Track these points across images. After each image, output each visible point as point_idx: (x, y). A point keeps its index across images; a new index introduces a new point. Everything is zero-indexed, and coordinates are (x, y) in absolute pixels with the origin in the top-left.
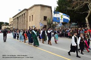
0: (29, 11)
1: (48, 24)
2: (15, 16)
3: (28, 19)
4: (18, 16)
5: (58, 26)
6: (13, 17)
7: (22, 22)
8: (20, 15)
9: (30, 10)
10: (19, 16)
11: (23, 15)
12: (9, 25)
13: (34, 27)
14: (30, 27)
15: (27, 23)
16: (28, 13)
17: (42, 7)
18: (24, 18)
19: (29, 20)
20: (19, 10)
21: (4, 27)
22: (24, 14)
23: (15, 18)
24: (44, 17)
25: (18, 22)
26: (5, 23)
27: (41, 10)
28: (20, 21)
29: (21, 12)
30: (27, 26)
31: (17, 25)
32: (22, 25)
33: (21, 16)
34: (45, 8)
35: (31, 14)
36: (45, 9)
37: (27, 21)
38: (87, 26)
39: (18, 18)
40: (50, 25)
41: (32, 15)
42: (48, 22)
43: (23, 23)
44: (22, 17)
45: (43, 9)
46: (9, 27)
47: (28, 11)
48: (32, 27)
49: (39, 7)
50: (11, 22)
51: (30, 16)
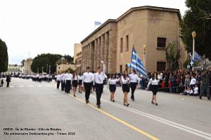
0: (119, 24)
1: (167, 58)
2: (86, 39)
3: (116, 47)
4: (93, 39)
6: (82, 43)
7: (104, 54)
8: (99, 35)
9: (122, 21)
10: (97, 39)
11: (106, 35)
12: (74, 62)
14: (121, 66)
15: (116, 56)
16: (116, 30)
17: (152, 13)
18: (108, 44)
19: (119, 49)
20: (97, 23)
21: (61, 66)
22: (108, 33)
23: (86, 43)
24: (158, 38)
25: (93, 55)
26: (65, 57)
27: (150, 20)
28: (98, 52)
30: (116, 65)
31: (90, 61)
33: (100, 37)
34: (162, 14)
35: (124, 32)
36: (161, 18)
37: (115, 52)
39: (93, 43)
40: (174, 60)
41: (127, 36)
42: (167, 54)
43: (105, 56)
44: (102, 40)
45: (155, 18)
46: (73, 67)
47: (116, 26)
48: (126, 66)
49: (146, 13)
50: (78, 55)
51: (122, 39)
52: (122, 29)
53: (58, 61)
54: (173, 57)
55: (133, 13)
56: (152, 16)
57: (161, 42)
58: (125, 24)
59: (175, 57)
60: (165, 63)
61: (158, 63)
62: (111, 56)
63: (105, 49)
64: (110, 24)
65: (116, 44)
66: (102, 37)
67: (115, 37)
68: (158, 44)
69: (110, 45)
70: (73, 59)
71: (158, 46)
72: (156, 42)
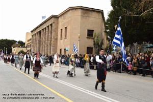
0: (60, 19)
1: (94, 44)
2: (35, 29)
3: (57, 35)
4: (40, 29)
6: (32, 32)
7: (48, 40)
8: (44, 26)
9: (62, 17)
10: (43, 29)
11: (50, 27)
12: (26, 46)
14: (61, 50)
15: (57, 42)
16: (58, 23)
17: (84, 11)
18: (51, 33)
19: (59, 37)
20: (43, 17)
21: (16, 49)
22: (51, 25)
23: (35, 32)
24: (88, 30)
25: (40, 41)
26: (19, 42)
27: (83, 16)
29: (45, 22)
30: (56, 49)
31: (38, 45)
32: (47, 45)
33: (45, 28)
34: (91, 13)
35: (63, 25)
36: (90, 15)
37: (57, 39)
39: (40, 32)
40: (99, 46)
41: (66, 28)
42: (94, 41)
43: (49, 42)
44: (47, 30)
45: (86, 15)
46: (25, 50)
47: (58, 20)
48: (65, 49)
49: (79, 12)
50: (28, 41)
51: (62, 30)
52: (62, 23)
53: (13, 45)
54: (98, 44)
55: (70, 11)
56: (84, 14)
57: (90, 33)
58: (64, 19)
59: (100, 44)
60: (92, 48)
61: (88, 48)
62: (54, 42)
63: (49, 37)
64: (53, 18)
65: (57, 33)
66: (47, 28)
67: (57, 28)
69: (53, 34)
70: (25, 44)
71: (88, 36)
72: (87, 33)
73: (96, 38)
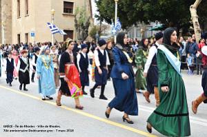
1: (76, 25)
3: (11, 11)
5: (109, 32)
13: (33, 35)
14: (19, 35)
15: (11, 22)
19: (15, 13)
24: (65, 2)
30: (11, 33)
37: (10, 17)
38: (193, 32)
40: (84, 28)
48: (27, 34)
54: (83, 24)
57: (68, 8)
62: (6, 21)
65: (11, 7)
68: (64, 9)
71: (64, 12)
72: (63, 7)
73: (78, 16)
